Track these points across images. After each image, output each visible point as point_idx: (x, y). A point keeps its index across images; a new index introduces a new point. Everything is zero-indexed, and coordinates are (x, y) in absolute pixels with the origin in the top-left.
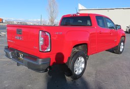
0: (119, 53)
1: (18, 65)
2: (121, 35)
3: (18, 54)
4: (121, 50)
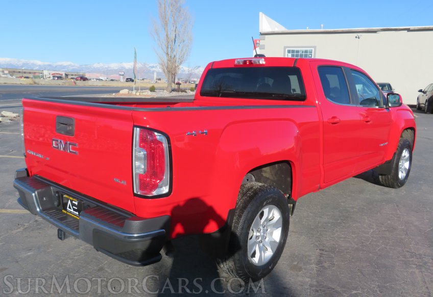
0: (395, 183)
1: (62, 235)
2: (403, 125)
3: (60, 197)
4: (401, 175)
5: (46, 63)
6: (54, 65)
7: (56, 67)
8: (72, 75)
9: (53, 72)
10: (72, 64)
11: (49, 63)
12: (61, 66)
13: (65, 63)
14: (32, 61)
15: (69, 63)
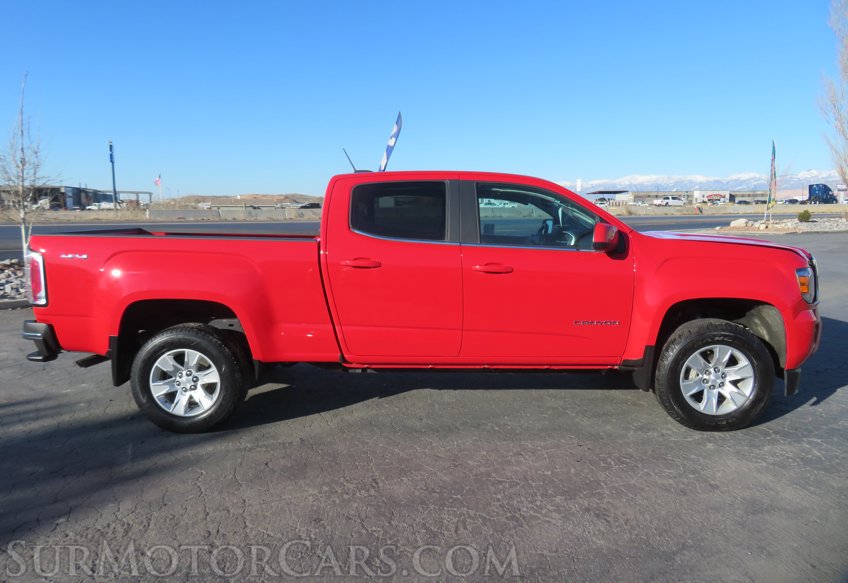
5: (712, 179)
6: (725, 180)
7: (728, 183)
8: (743, 196)
9: (710, 193)
10: (758, 176)
11: (716, 178)
12: (736, 180)
13: (744, 176)
14: (689, 178)
15: (752, 175)
